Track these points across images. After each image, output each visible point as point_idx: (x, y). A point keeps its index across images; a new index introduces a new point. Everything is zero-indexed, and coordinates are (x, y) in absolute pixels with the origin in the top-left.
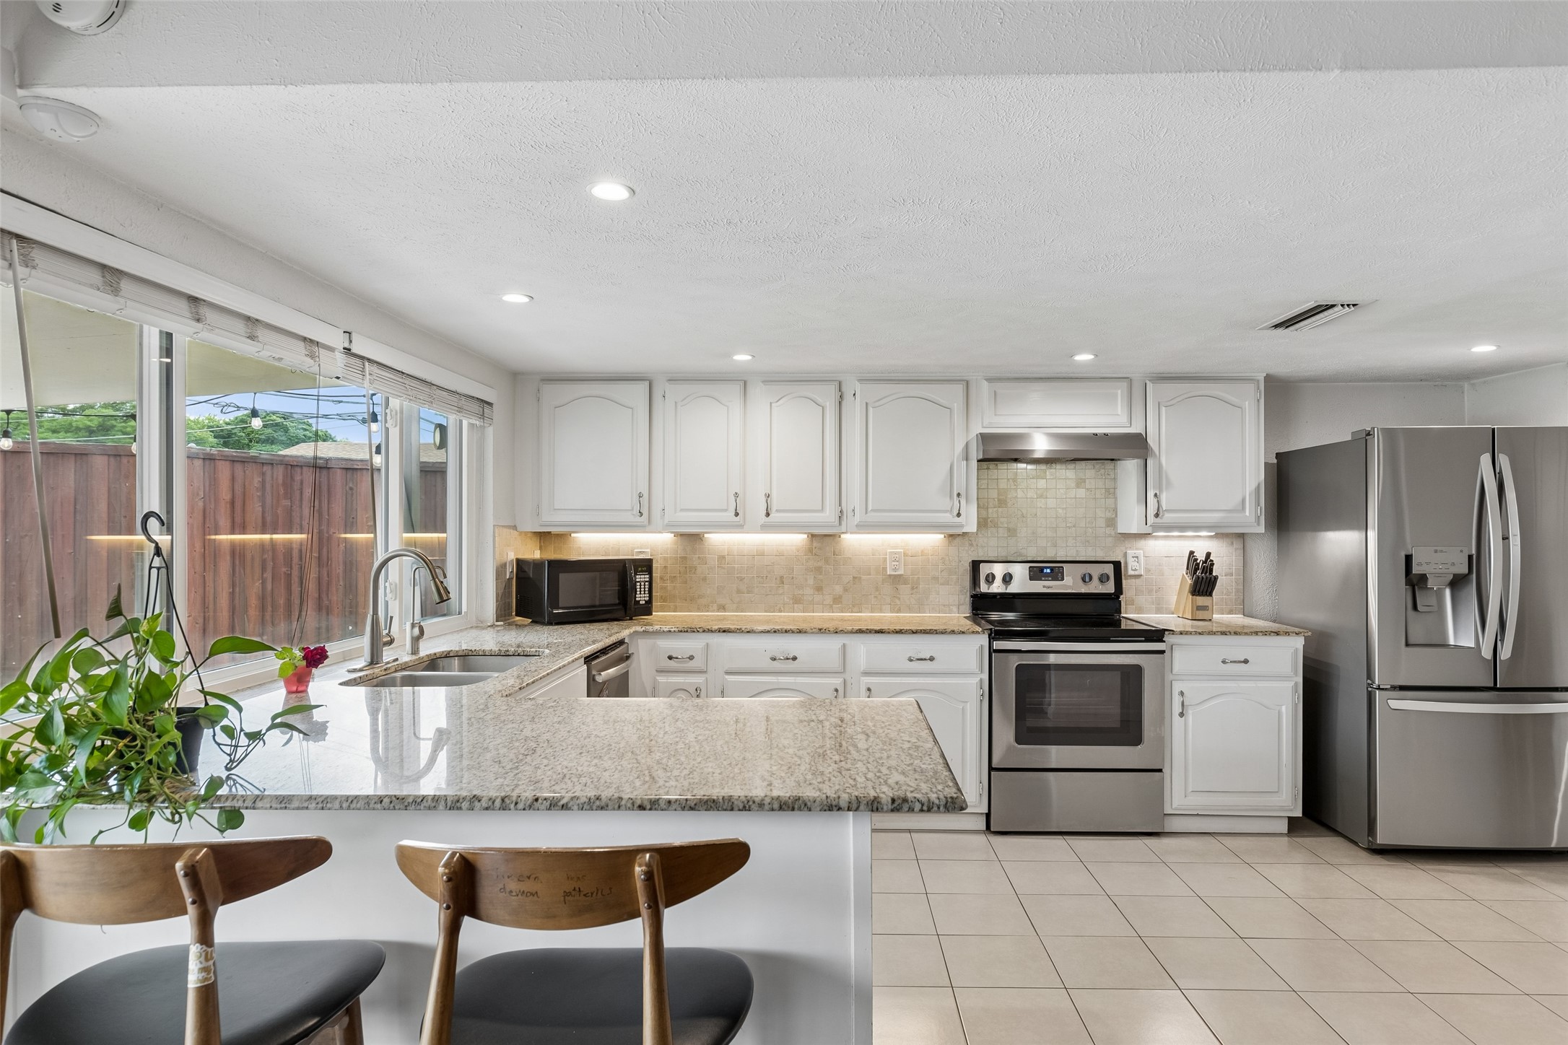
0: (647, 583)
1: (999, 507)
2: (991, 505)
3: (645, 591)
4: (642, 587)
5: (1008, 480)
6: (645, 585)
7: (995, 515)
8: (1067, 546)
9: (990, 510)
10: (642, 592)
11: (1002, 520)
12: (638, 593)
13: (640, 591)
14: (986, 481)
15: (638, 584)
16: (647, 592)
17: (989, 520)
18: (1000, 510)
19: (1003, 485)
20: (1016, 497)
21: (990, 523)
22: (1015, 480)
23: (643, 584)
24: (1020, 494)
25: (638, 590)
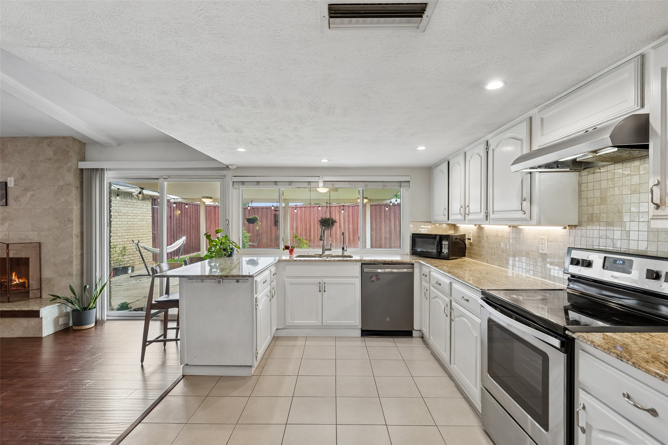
0: (447, 245)
1: (601, 205)
2: (596, 203)
3: (446, 248)
4: (445, 246)
5: (608, 180)
6: (446, 246)
7: (598, 212)
8: (658, 241)
9: (595, 207)
10: (445, 249)
11: (603, 215)
12: (443, 249)
13: (444, 248)
14: (592, 184)
15: (443, 245)
16: (447, 249)
17: (594, 215)
18: (602, 207)
19: (604, 185)
20: (614, 195)
21: (594, 219)
22: (613, 179)
23: (445, 245)
24: (617, 191)
25: (443, 247)
